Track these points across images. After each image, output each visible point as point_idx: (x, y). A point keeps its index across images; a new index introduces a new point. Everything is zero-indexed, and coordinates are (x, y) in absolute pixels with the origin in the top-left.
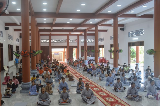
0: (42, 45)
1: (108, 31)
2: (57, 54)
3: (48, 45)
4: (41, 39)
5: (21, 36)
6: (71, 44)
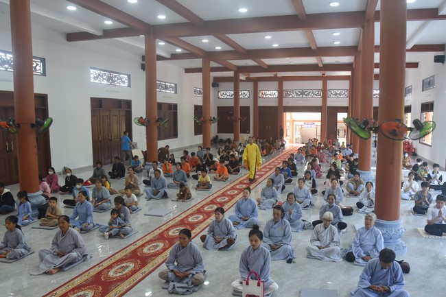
0: (261, 103)
1: (419, 66)
2: (310, 126)
3: (275, 104)
4: (259, 89)
5: (217, 82)
6: (332, 102)
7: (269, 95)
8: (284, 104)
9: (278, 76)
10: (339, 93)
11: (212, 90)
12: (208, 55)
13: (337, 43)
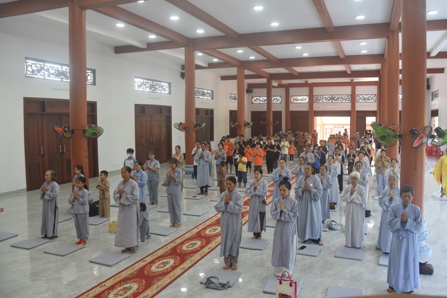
0: (292, 108)
2: (339, 129)
3: (306, 109)
4: (290, 95)
5: (250, 89)
6: (360, 106)
7: (300, 100)
8: (314, 109)
9: (309, 82)
10: (367, 98)
11: (246, 95)
12: (243, 64)
13: (364, 52)
